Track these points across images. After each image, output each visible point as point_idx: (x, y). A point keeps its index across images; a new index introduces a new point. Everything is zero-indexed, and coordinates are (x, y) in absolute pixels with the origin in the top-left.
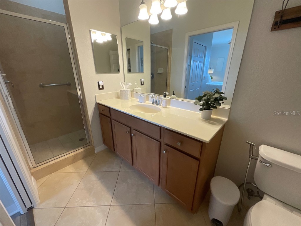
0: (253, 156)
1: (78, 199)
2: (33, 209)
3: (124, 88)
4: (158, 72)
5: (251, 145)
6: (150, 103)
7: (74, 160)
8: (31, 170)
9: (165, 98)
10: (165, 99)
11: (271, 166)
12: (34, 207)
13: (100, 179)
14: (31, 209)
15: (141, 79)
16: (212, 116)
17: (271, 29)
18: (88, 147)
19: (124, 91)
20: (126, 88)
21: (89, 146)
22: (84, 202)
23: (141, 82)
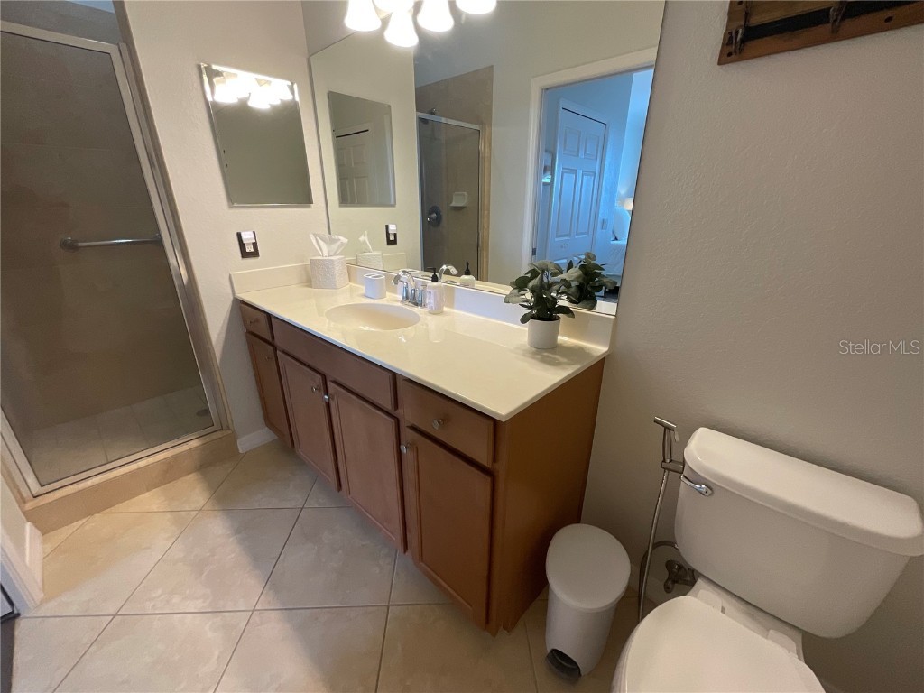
0: (671, 461)
1: (160, 592)
2: (17, 620)
3: (325, 251)
4: (454, 204)
5: (666, 427)
6: (397, 301)
7: (168, 473)
8: (25, 502)
9: (435, 284)
10: (435, 288)
11: (710, 491)
12: (21, 612)
13: (237, 532)
14: (10, 619)
15: (387, 227)
16: (562, 339)
17: (717, 61)
18: (214, 436)
19: (322, 262)
20: (329, 252)
21: (219, 432)
22: (176, 599)
23: (388, 234)
